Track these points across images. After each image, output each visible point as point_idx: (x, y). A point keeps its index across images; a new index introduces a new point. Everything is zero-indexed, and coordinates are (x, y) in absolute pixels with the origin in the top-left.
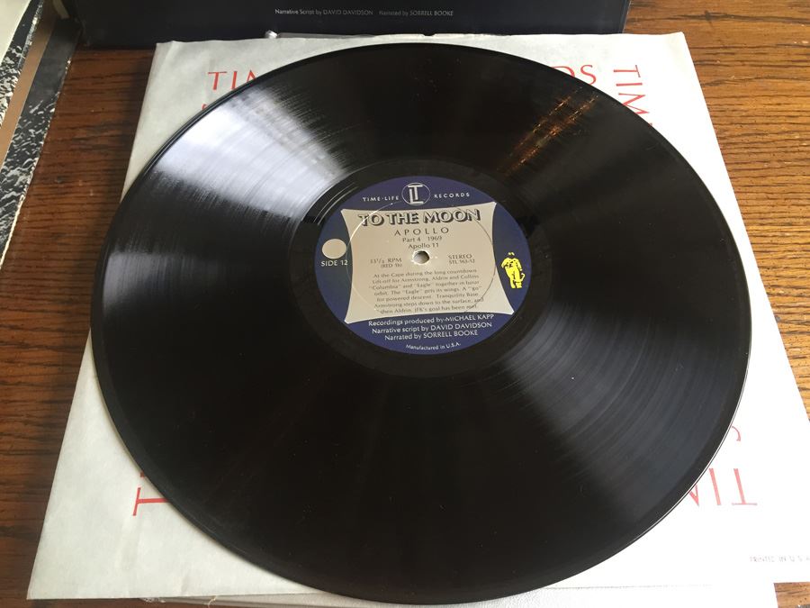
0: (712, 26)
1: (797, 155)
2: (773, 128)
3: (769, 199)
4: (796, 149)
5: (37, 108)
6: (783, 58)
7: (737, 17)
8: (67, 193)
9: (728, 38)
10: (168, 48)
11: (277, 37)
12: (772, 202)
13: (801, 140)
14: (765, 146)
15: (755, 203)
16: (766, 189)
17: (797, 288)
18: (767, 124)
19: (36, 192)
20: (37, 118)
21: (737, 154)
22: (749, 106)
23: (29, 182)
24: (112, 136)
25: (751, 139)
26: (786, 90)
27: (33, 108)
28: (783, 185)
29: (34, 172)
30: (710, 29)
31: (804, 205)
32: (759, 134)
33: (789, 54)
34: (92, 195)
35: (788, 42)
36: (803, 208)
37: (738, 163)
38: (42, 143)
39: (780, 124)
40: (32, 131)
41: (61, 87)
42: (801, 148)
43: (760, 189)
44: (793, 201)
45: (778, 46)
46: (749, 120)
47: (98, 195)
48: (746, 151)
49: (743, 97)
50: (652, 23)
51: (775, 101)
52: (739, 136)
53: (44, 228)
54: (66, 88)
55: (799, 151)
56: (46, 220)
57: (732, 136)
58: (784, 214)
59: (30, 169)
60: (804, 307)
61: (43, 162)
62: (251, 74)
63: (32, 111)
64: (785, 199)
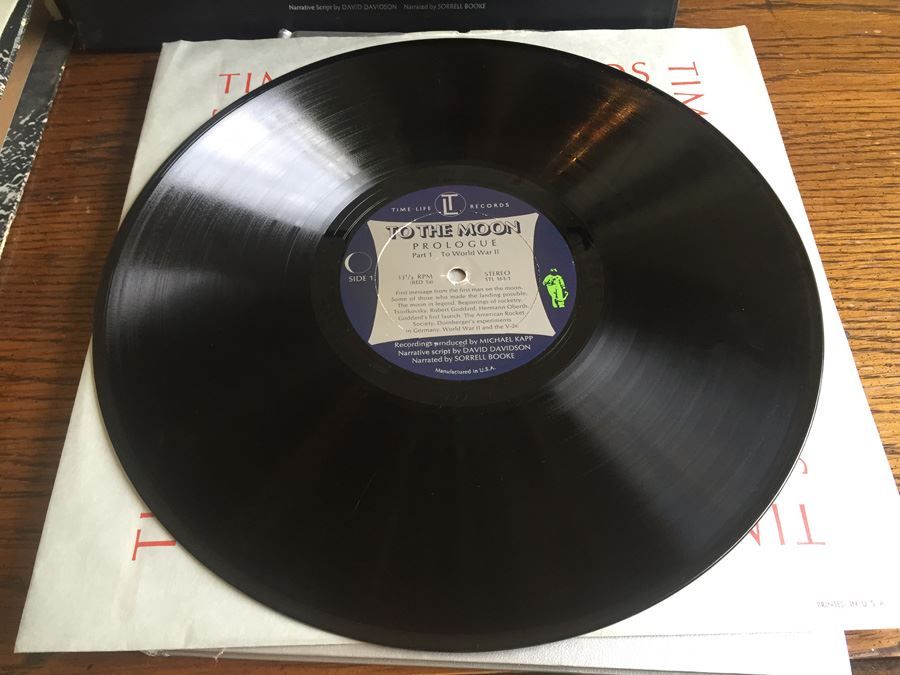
0: (774, 16)
1: (869, 155)
2: (843, 126)
3: (837, 204)
4: (867, 149)
5: (27, 118)
6: (852, 50)
7: (801, 5)
8: (62, 211)
9: (792, 28)
10: (175, 49)
11: (292, 36)
12: (841, 207)
13: (873, 139)
14: (833, 146)
15: (822, 208)
16: (834, 193)
17: (868, 301)
18: (835, 122)
19: (26, 210)
20: (28, 130)
21: (802, 155)
22: (816, 102)
23: (19, 200)
24: (110, 148)
25: (817, 138)
26: (856, 85)
27: (24, 118)
28: (853, 188)
29: (25, 188)
30: (772, 19)
31: (877, 210)
32: (826, 133)
33: (859, 45)
34: (88, 212)
35: (859, 32)
36: (876, 213)
37: (802, 166)
38: (33, 156)
39: (850, 121)
40: (22, 143)
41: (54, 95)
42: (872, 148)
43: (827, 193)
44: (865, 206)
45: (847, 36)
46: (814, 118)
47: (96, 212)
48: (812, 152)
49: (809, 93)
50: (708, 13)
51: (845, 96)
52: (803, 136)
53: (36, 249)
54: (60, 96)
55: (871, 151)
56: (38, 241)
57: (796, 136)
58: (854, 221)
59: (20, 186)
60: (878, 321)
61: (34, 177)
62: (267, 76)
63: (22, 122)
64: (856, 204)
